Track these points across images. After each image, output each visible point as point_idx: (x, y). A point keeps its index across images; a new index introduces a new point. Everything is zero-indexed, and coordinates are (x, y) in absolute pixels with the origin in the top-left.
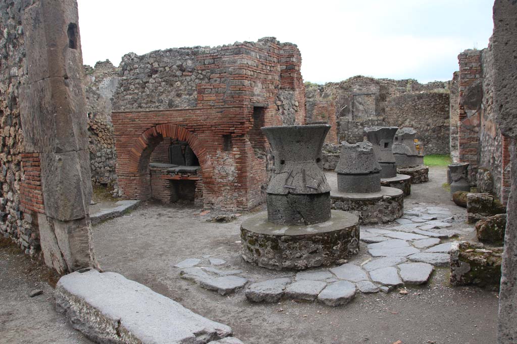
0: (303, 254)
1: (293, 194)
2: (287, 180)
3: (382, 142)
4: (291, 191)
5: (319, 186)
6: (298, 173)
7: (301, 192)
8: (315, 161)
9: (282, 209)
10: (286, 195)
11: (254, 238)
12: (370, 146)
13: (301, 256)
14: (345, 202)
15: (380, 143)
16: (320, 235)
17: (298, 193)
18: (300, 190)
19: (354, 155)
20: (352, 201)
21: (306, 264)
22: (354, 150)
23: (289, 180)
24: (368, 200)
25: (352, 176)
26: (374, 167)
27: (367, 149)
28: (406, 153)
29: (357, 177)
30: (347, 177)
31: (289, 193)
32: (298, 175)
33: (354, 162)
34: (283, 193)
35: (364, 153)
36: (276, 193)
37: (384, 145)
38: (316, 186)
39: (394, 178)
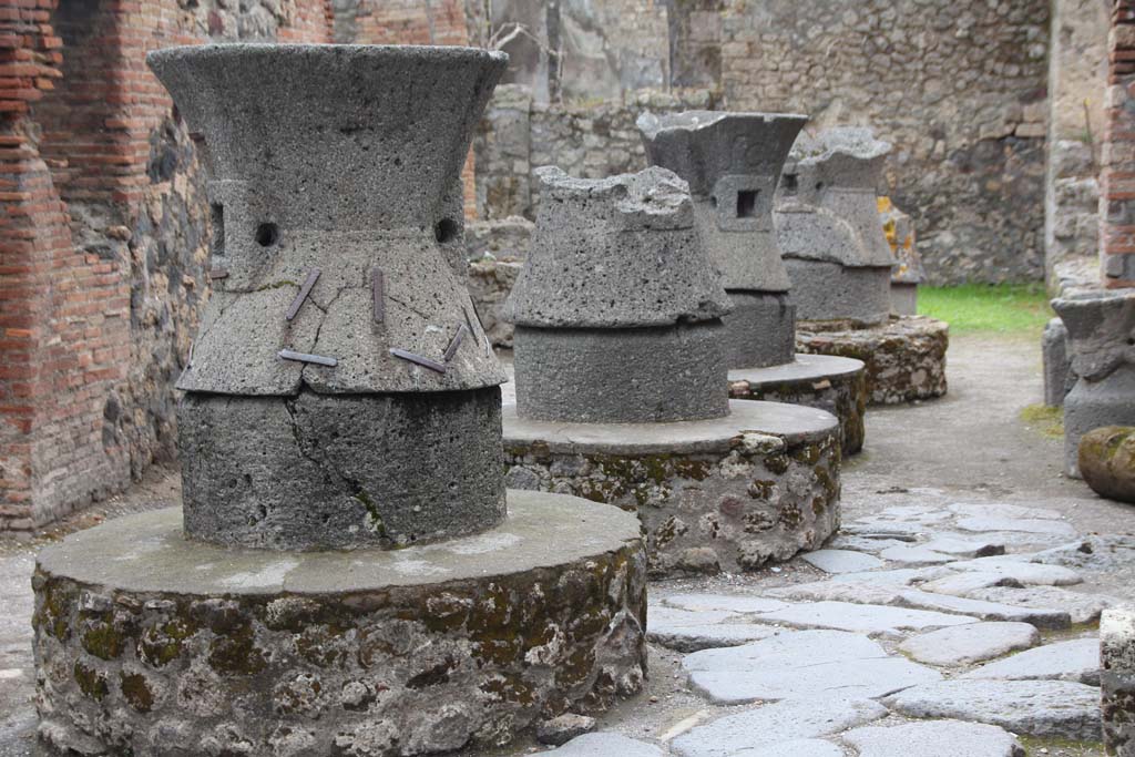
0: (379, 689)
1: (326, 394)
2: (290, 323)
3: (727, 186)
4: (313, 377)
5: (450, 354)
6: (349, 286)
7: (366, 383)
8: (429, 231)
9: (262, 472)
10: (286, 398)
11: (121, 616)
12: (672, 190)
13: (368, 699)
14: (556, 468)
15: (717, 191)
16: (461, 592)
17: (351, 385)
18: (359, 372)
19: (600, 233)
20: (594, 462)
21: (394, 741)
22: (598, 207)
23: (303, 321)
24: (672, 453)
25: (590, 340)
26: (698, 293)
27: (661, 204)
28: (835, 253)
29: (616, 343)
30: (563, 342)
31: (303, 386)
32: (346, 298)
33: (599, 269)
34: (269, 390)
35: (648, 225)
36: (235, 386)
37: (734, 200)
38: (435, 354)
39: (785, 368)
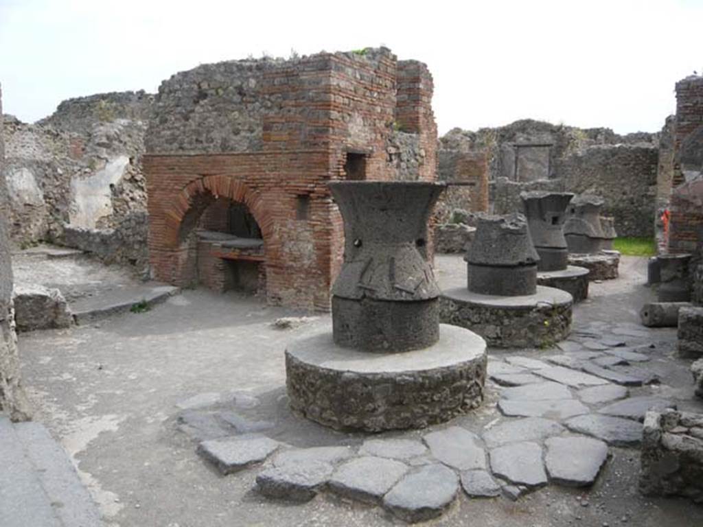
0: (379, 406)
1: (371, 299)
2: (363, 274)
3: (549, 215)
4: (368, 294)
5: (417, 287)
6: (382, 263)
7: (384, 297)
8: (414, 243)
9: (352, 324)
10: (358, 301)
11: (301, 370)
12: (520, 221)
13: (375, 410)
14: (475, 311)
15: (546, 216)
16: (410, 376)
17: (380, 297)
18: (384, 292)
19: (494, 234)
20: (487, 310)
21: (383, 424)
22: (495, 226)
23: (366, 274)
24: (512, 309)
25: (489, 270)
26: (527, 255)
27: (516, 225)
28: (587, 233)
29: (498, 270)
30: (483, 269)
31: (364, 296)
32: (381, 267)
33: (494, 246)
34: (352, 297)
35: (511, 232)
37: (551, 220)
38: (412, 287)
39: (563, 271)
